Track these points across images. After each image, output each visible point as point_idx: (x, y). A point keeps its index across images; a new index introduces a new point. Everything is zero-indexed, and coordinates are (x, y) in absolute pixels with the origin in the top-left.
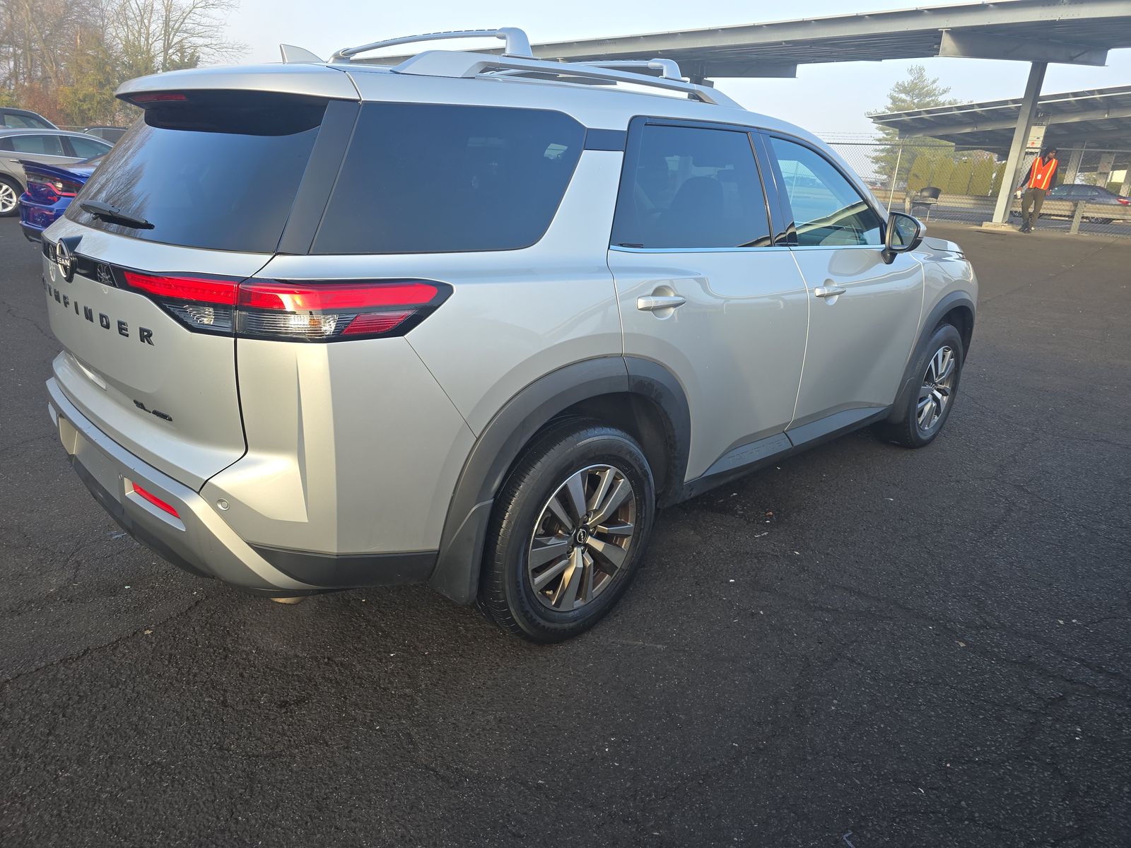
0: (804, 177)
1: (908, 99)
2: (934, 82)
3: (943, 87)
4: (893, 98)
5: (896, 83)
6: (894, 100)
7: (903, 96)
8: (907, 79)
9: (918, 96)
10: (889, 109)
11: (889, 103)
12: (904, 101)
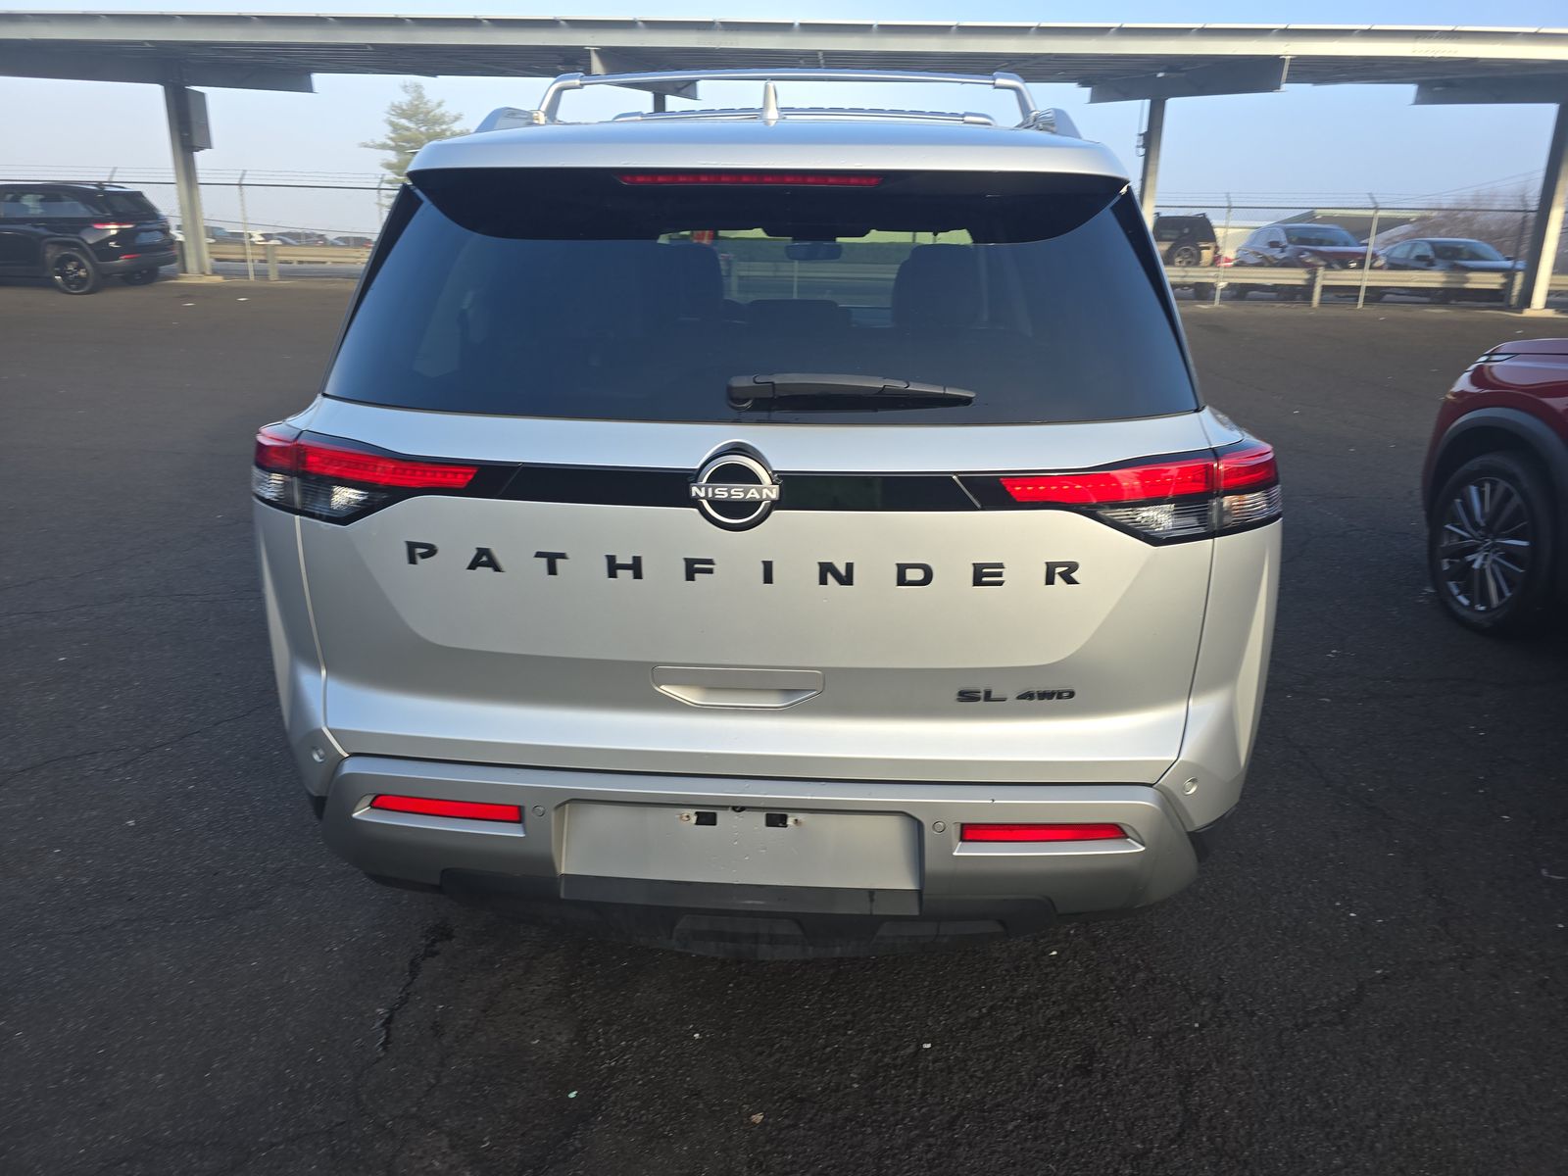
0: (308, 232)
1: (412, 125)
2: (439, 105)
3: (454, 113)
4: (392, 124)
5: (389, 104)
6: (395, 127)
7: (404, 122)
8: (404, 99)
9: (425, 122)
10: (391, 139)
11: (388, 130)
12: (408, 129)
